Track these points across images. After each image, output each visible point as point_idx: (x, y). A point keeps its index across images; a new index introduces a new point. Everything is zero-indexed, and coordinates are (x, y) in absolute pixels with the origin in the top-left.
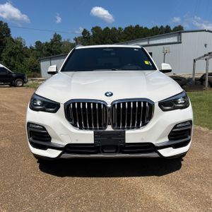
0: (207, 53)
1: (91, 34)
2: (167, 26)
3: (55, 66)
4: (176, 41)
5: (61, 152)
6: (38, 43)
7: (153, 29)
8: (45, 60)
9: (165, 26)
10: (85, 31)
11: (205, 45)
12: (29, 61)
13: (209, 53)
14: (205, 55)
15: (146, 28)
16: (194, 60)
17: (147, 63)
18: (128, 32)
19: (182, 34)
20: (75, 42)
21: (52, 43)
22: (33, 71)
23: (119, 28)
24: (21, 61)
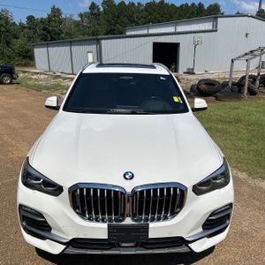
0: (248, 51)
1: (102, 9)
2: (200, 4)
3: (55, 98)
4: (211, 28)
5: (64, 247)
6: (30, 18)
7: (182, 6)
8: (41, 46)
9: (197, 4)
10: (93, 4)
11: (247, 35)
12: (18, 43)
13: (251, 52)
14: (246, 54)
15: (172, 5)
16: (233, 61)
17: (176, 99)
18: (149, 10)
19: (219, 19)
20: (79, 19)
21: (49, 19)
22: (25, 57)
23: (139, 4)
24: (8, 43)
